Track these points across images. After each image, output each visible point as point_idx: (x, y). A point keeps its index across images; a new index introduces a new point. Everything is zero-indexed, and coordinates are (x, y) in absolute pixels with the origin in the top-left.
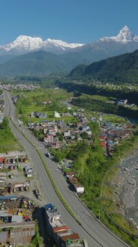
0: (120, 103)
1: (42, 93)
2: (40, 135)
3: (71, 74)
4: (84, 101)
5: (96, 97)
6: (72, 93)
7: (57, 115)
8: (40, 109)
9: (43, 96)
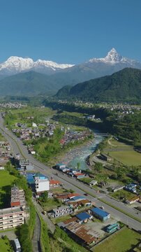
0: (89, 118)
1: (27, 111)
2: (18, 135)
3: (57, 94)
4: (63, 117)
5: (73, 114)
6: (56, 111)
7: (34, 125)
8: (23, 121)
9: (27, 113)
